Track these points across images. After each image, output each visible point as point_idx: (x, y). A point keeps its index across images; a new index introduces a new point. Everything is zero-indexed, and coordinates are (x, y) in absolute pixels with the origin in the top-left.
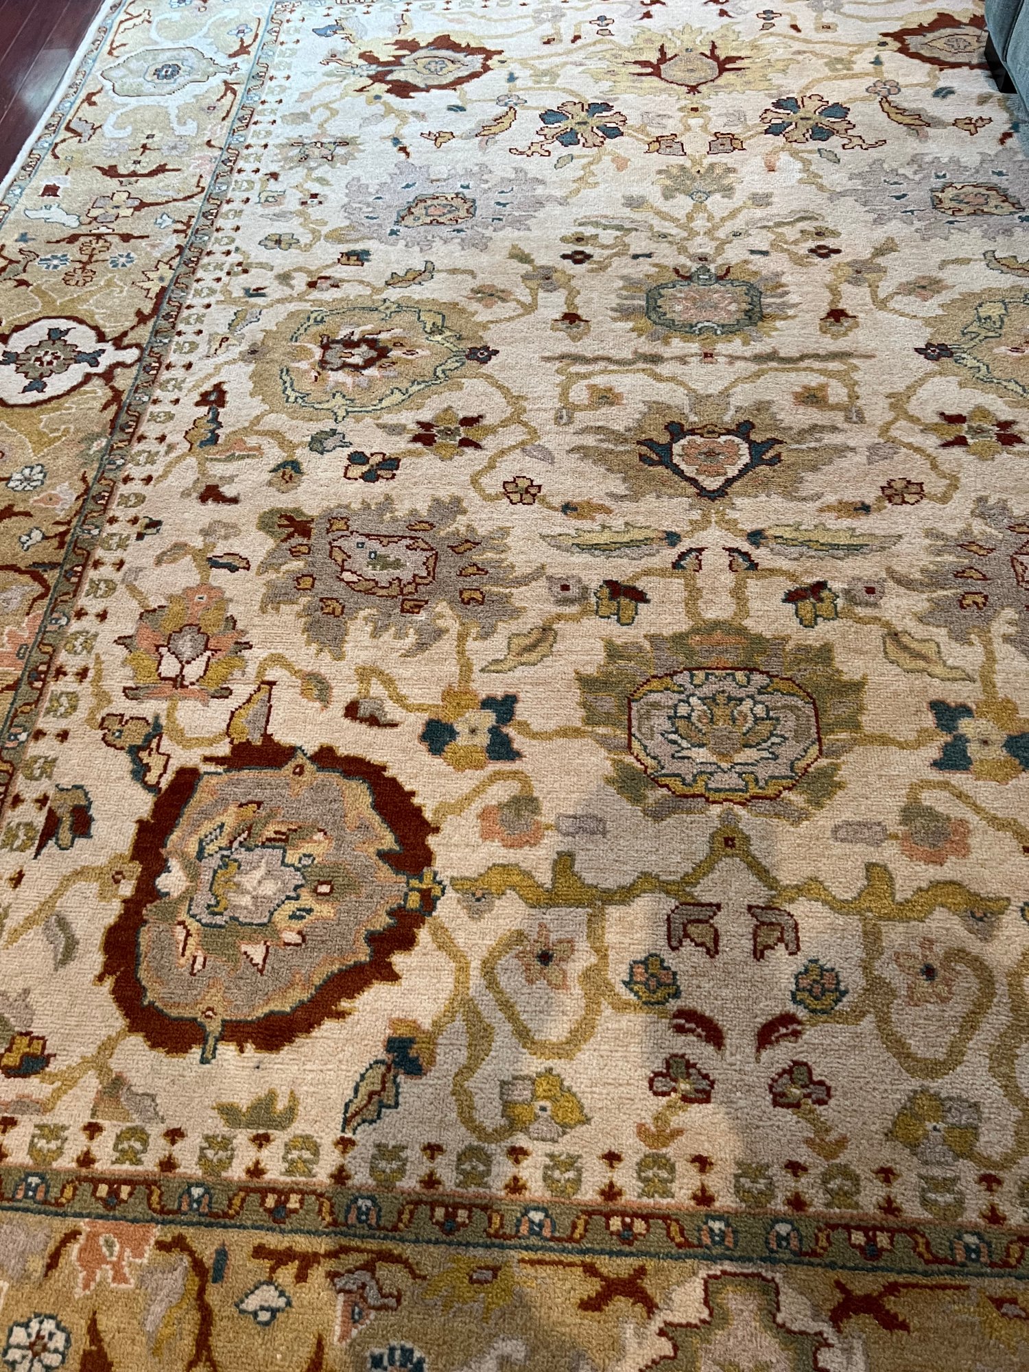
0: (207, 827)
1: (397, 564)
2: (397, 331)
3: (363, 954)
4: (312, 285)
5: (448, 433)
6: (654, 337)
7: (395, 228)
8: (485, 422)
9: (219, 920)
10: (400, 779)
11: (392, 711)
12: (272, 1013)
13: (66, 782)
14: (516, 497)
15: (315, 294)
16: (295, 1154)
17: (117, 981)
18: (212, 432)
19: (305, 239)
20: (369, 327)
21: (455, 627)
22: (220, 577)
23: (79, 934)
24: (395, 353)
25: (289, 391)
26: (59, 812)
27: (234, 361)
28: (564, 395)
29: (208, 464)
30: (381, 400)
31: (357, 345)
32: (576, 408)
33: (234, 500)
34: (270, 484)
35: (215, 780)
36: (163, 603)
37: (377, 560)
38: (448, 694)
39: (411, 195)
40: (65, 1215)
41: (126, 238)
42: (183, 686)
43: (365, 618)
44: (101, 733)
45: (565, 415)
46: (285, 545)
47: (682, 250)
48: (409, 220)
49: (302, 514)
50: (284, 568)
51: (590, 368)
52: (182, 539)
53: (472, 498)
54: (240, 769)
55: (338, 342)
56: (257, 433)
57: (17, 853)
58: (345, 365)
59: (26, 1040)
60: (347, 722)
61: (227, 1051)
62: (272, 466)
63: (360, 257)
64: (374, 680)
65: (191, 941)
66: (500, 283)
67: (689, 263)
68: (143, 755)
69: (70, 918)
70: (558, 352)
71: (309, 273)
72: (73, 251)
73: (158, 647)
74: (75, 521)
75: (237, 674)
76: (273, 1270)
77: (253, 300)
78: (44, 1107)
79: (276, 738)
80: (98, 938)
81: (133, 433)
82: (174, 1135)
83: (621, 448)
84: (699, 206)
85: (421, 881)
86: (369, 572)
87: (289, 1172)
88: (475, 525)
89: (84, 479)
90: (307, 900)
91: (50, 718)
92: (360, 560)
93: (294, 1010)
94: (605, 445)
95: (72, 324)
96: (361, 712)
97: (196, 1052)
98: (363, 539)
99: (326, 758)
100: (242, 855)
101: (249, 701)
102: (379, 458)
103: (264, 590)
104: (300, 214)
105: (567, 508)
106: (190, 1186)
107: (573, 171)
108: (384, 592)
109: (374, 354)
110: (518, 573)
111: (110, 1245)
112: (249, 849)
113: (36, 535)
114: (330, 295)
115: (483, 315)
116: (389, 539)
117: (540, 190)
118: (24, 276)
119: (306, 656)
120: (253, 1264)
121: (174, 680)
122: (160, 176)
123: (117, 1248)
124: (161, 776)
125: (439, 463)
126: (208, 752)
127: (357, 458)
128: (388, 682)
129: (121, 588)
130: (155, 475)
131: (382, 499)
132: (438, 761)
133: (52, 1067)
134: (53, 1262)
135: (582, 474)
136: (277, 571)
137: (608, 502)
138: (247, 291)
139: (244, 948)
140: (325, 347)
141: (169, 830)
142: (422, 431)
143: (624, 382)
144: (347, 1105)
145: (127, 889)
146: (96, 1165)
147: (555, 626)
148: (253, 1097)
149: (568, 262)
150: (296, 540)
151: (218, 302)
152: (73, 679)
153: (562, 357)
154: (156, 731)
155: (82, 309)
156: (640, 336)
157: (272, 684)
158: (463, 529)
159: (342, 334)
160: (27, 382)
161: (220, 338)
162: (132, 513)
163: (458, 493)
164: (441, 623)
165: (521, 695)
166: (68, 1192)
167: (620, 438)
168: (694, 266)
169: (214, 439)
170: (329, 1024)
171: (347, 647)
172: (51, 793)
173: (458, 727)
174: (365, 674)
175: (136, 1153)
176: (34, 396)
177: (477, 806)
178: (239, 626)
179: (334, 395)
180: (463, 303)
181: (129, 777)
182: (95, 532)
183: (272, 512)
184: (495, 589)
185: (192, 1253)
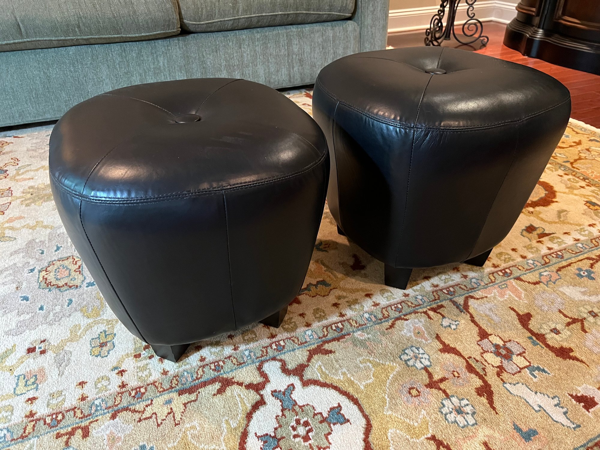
13: (526, 240)
26: (536, 236)
39: (37, 292)
57: (562, 238)
89: (392, 326)
113: (446, 322)
145: (531, 209)
169: (321, 282)
172: (534, 241)
182: (419, 297)
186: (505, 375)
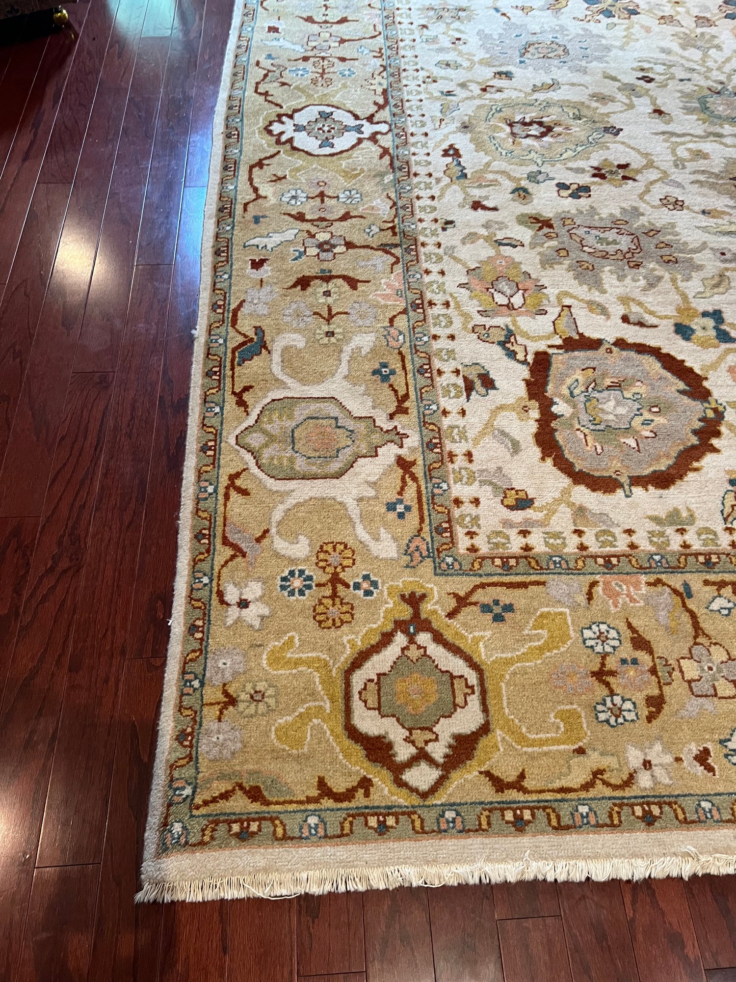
0: (569, 381)
1: (615, 242)
2: (554, 117)
3: (695, 441)
4: (484, 90)
5: (611, 172)
6: (712, 124)
7: (522, 59)
8: (631, 167)
9: (598, 427)
10: (673, 353)
11: (650, 320)
12: (655, 472)
13: (467, 361)
14: (671, 207)
15: (488, 96)
16: (703, 537)
17: (554, 459)
18: (462, 171)
19: (466, 64)
20: (533, 114)
21: (667, 276)
22: (507, 251)
23: (517, 438)
24: (557, 129)
25: (499, 149)
26: (470, 377)
27: (454, 132)
28: (674, 152)
29: (469, 190)
30: (561, 155)
31: (530, 124)
32: (685, 160)
33: (495, 209)
34: (513, 200)
35: (560, 357)
36: (478, 265)
37: (601, 240)
38: (679, 310)
39: (523, 40)
40: (584, 574)
41: (343, 59)
42: (514, 309)
43: (610, 271)
44: (475, 336)
45: (679, 163)
46: (541, 233)
47: (707, 78)
48: (528, 55)
49: (542, 216)
50: (546, 245)
51: (683, 139)
52: (472, 230)
53: (643, 207)
54: (573, 351)
55: (517, 123)
56: (491, 172)
57: (455, 400)
58: (528, 136)
59: (513, 492)
60: (625, 325)
61: (638, 491)
62: (510, 190)
63: (508, 75)
64: (631, 303)
65: (588, 438)
66: (606, 91)
67: (715, 85)
68: (508, 345)
69: (507, 430)
70: (660, 130)
71: (478, 83)
72: (309, 65)
73: (488, 289)
74: (396, 220)
75: (545, 302)
76: (718, 590)
77: (449, 98)
78: (542, 524)
79: (587, 335)
80: (531, 440)
81: (409, 172)
82: (629, 532)
83: (720, 182)
84: (705, 55)
85: (710, 404)
86: (599, 247)
87: (704, 545)
88: (653, 221)
89: (389, 198)
90: (647, 416)
91: (437, 328)
92: (590, 240)
93: (668, 469)
94: (711, 180)
95: (333, 109)
96: (632, 320)
97: (620, 493)
98: (588, 230)
99: (621, 344)
100: (597, 395)
101: (560, 316)
102: (576, 186)
103: (538, 257)
104: (455, 49)
105: (704, 212)
106: (652, 555)
107: (619, 31)
108: (612, 257)
109: (543, 130)
110: (691, 247)
111: (620, 586)
112: (599, 392)
113: (375, 229)
114: (498, 96)
115: (603, 110)
116: (604, 229)
117: (604, 41)
118: (283, 80)
119: (582, 291)
120: (708, 588)
121: (507, 306)
122: (346, 24)
123: (624, 587)
124: (525, 356)
125: (613, 188)
126: (550, 343)
127: (562, 186)
128: (640, 304)
129: (446, 258)
130: (436, 195)
131: (588, 208)
132: (690, 344)
133: (536, 504)
134: (590, 597)
135: (705, 195)
136: (542, 246)
137: (727, 210)
138: (442, 93)
139: (622, 440)
140: (511, 125)
141: (546, 384)
142: (596, 172)
143: (707, 147)
144: (722, 512)
145: (535, 414)
146: (590, 549)
147: (727, 274)
148: (666, 511)
149: (642, 82)
150: (546, 230)
151: (426, 98)
152: (441, 307)
153: (663, 133)
154: (510, 334)
155: (335, 101)
156: (704, 123)
157: (569, 307)
158: (647, 224)
159: (518, 118)
160: (320, 142)
161: (438, 119)
162: (432, 216)
163: (634, 204)
164: (657, 273)
165: (723, 310)
166: (580, 563)
167: (717, 176)
168: (720, 87)
169: (465, 176)
170: (691, 475)
171: (606, 287)
172: (460, 367)
173: (694, 327)
174: (625, 300)
175: (611, 542)
176: (327, 150)
177: (724, 366)
178: (533, 276)
179: (530, 152)
180: (587, 102)
181: (506, 358)
182: (413, 227)
183: (522, 215)
184: (680, 255)
185: (669, 586)
186: (306, 235)
